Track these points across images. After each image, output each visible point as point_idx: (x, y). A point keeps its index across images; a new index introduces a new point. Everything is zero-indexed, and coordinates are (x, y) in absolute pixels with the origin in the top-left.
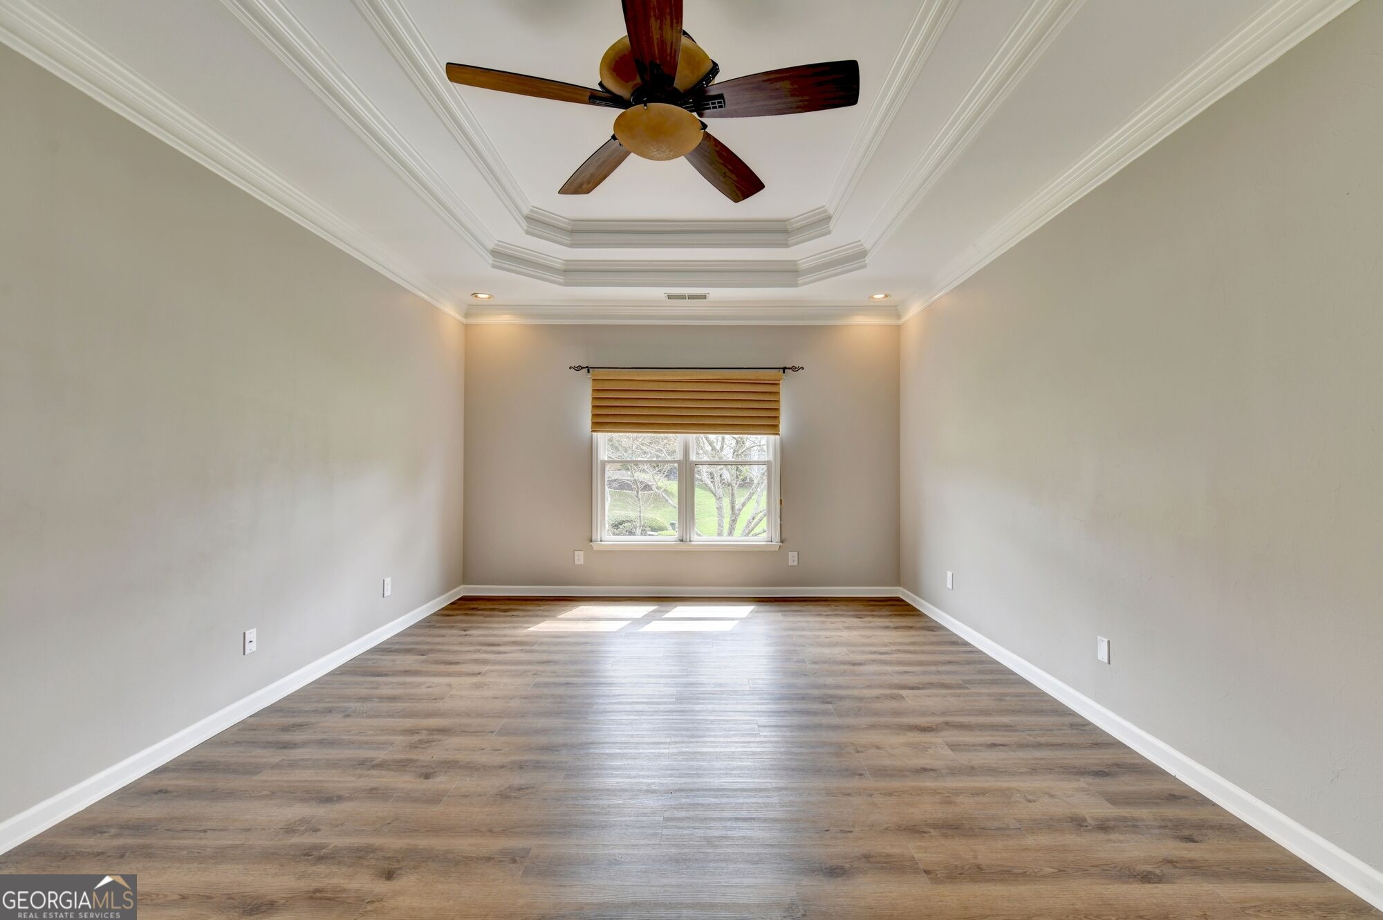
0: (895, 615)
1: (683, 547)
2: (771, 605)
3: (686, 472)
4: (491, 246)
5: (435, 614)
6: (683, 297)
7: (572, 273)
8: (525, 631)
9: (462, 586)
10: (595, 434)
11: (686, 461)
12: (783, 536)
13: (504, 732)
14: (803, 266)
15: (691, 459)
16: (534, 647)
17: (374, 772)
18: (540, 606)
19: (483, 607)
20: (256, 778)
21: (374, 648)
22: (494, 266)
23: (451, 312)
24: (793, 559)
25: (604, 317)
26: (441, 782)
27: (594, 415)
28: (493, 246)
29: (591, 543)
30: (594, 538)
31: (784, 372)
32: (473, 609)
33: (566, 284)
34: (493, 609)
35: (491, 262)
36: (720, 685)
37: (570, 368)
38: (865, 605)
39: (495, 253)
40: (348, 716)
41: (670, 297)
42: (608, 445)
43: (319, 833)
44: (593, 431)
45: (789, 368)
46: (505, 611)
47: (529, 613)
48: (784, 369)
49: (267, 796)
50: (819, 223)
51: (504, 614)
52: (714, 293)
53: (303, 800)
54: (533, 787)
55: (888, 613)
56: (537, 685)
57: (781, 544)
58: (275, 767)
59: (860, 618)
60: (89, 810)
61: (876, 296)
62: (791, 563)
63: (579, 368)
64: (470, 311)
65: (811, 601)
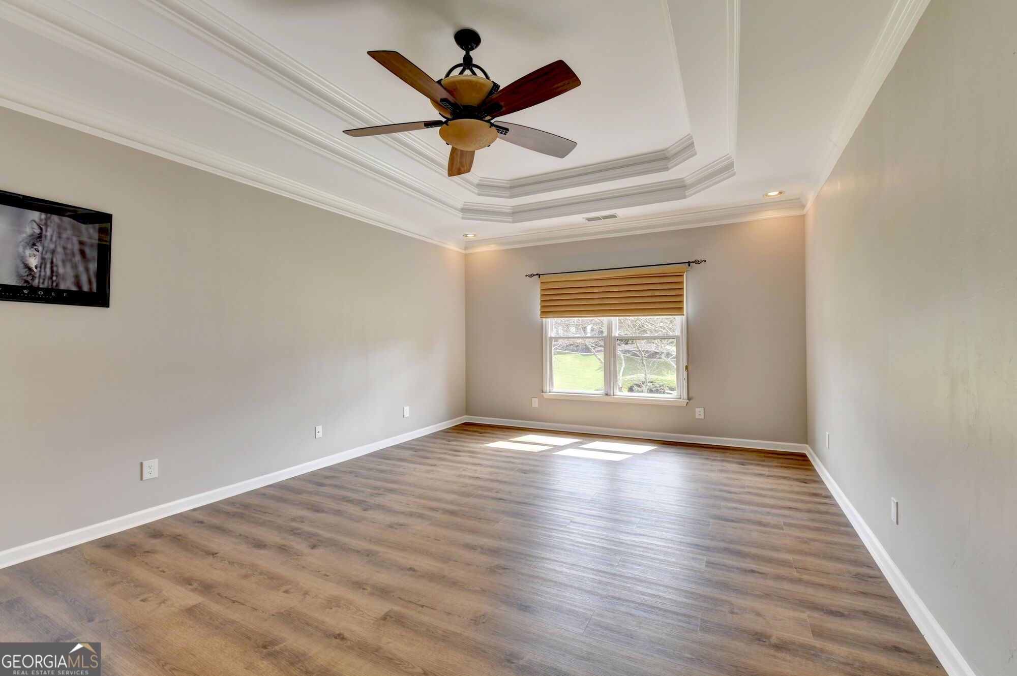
0: (781, 467)
1: (607, 399)
2: (679, 448)
3: (609, 345)
4: (460, 206)
5: (441, 431)
6: (598, 219)
7: (517, 214)
8: (482, 446)
9: (466, 416)
10: (544, 319)
11: (609, 336)
12: (690, 395)
13: (421, 497)
14: (688, 181)
15: (613, 335)
16: (479, 456)
17: (345, 503)
18: (505, 432)
19: (471, 429)
20: (299, 496)
21: (396, 445)
22: (463, 218)
23: (453, 247)
24: (699, 413)
25: (554, 238)
26: (370, 514)
27: (542, 307)
28: (462, 206)
29: (542, 394)
30: (544, 390)
31: (689, 265)
32: (464, 430)
33: (513, 222)
34: (475, 431)
35: (461, 216)
36: (572, 493)
37: (526, 276)
38: (760, 456)
39: (463, 210)
40: (356, 476)
41: (589, 220)
42: (554, 326)
43: (303, 524)
44: (541, 317)
45: (692, 262)
46: (481, 433)
47: (494, 436)
48: (689, 263)
49: (297, 504)
50: (687, 148)
51: (480, 434)
52: (620, 212)
53: (309, 509)
54: (407, 526)
55: (776, 464)
56: (459, 476)
57: (688, 401)
58: (310, 493)
59: (743, 465)
60: (236, 496)
61: (770, 194)
62: (697, 416)
63: (532, 275)
64: (468, 245)
65: (712, 448)
